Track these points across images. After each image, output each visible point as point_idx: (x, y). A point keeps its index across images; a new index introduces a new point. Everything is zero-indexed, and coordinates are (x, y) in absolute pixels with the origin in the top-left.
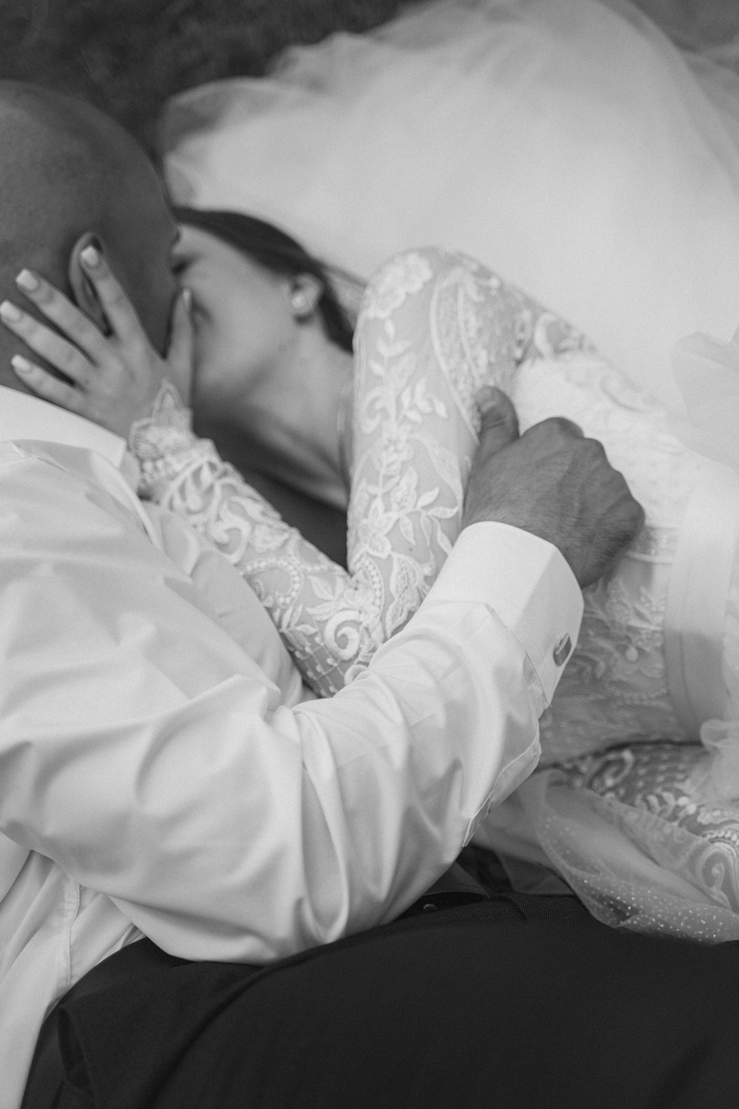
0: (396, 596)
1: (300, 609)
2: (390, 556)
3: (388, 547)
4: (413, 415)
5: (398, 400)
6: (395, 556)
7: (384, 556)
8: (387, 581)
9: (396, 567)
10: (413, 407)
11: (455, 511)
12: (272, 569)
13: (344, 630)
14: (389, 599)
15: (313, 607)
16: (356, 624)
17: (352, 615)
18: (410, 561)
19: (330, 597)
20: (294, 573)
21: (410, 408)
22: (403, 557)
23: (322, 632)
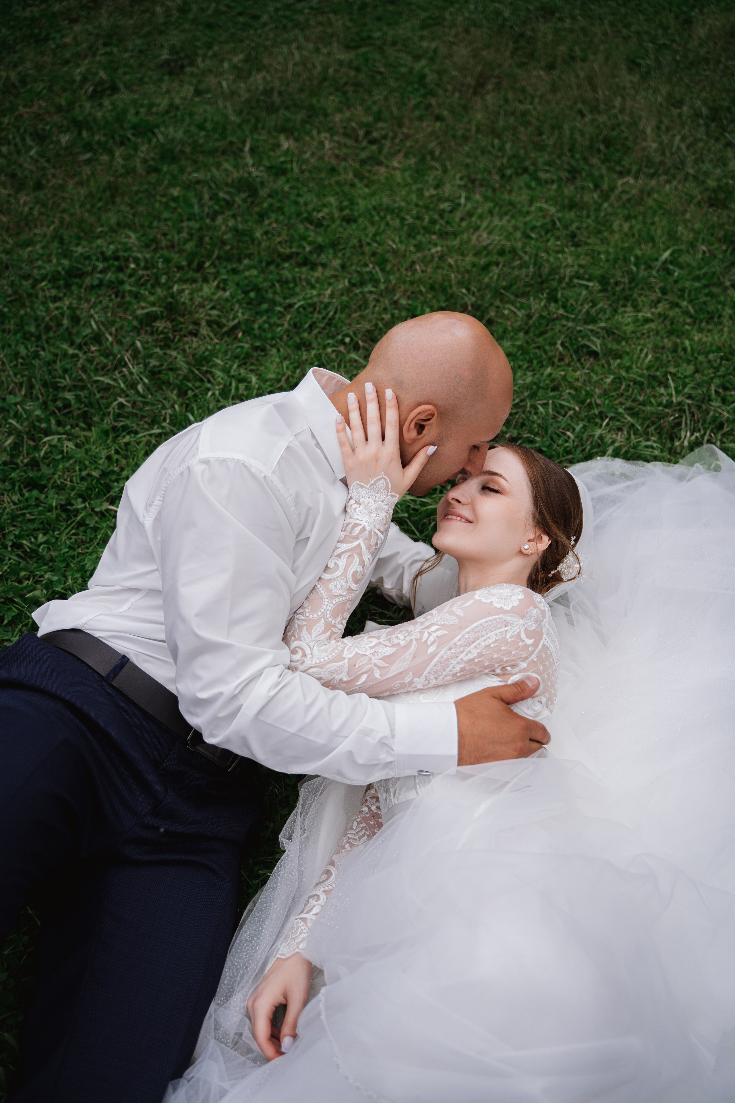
0: (324, 669)
1: (304, 623)
2: (345, 658)
3: (350, 656)
4: (426, 635)
5: (433, 624)
6: (346, 661)
7: (344, 656)
8: (330, 662)
9: (340, 663)
10: (430, 634)
11: (379, 677)
12: (322, 598)
13: (300, 651)
14: (321, 667)
15: (307, 630)
16: (304, 655)
17: (308, 651)
18: (346, 670)
19: (313, 636)
20: (322, 610)
21: (429, 633)
22: (347, 664)
23: (296, 640)
